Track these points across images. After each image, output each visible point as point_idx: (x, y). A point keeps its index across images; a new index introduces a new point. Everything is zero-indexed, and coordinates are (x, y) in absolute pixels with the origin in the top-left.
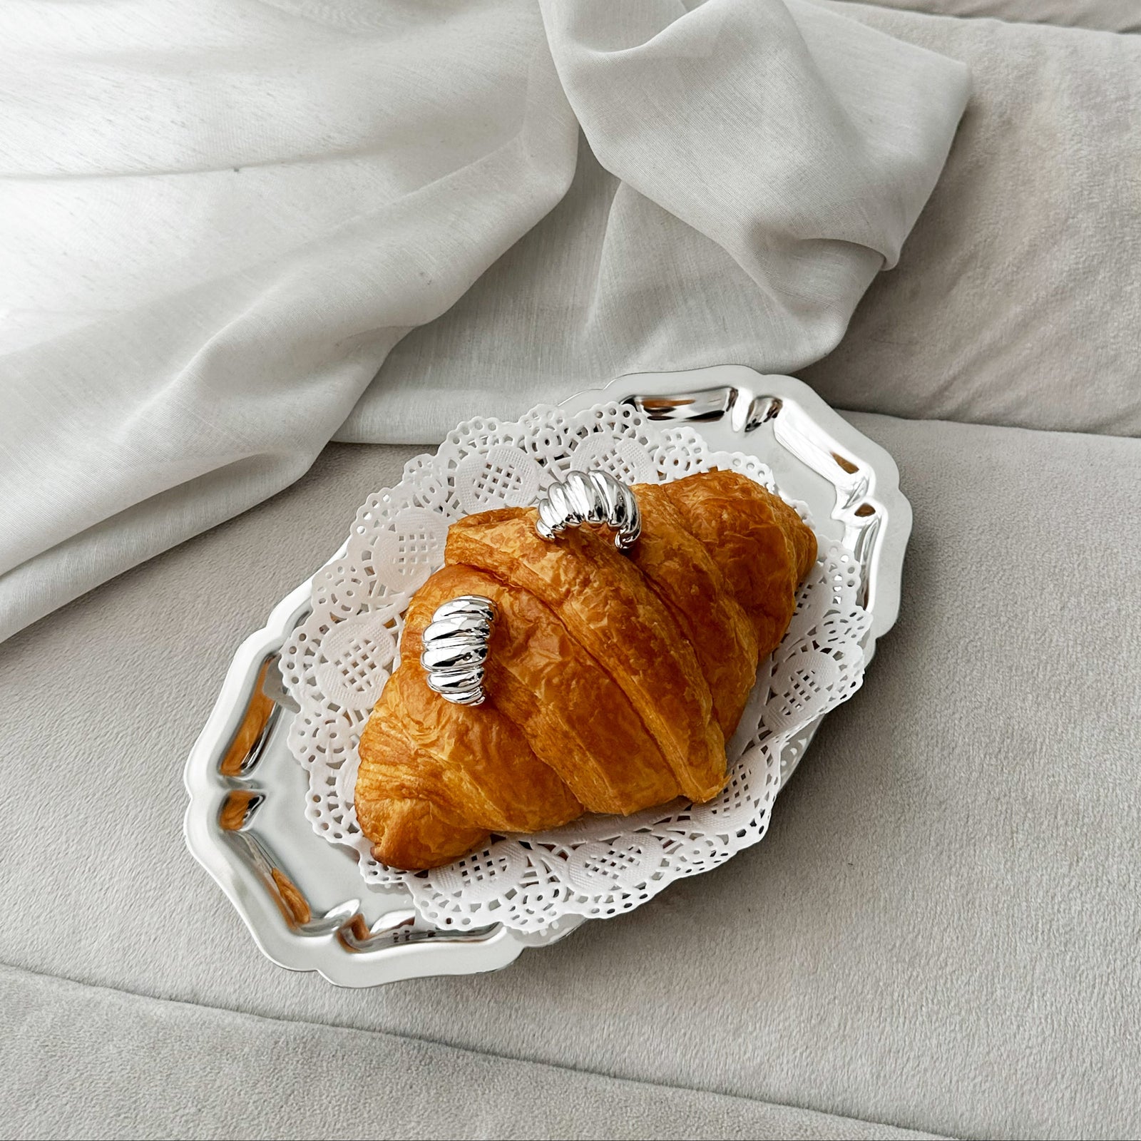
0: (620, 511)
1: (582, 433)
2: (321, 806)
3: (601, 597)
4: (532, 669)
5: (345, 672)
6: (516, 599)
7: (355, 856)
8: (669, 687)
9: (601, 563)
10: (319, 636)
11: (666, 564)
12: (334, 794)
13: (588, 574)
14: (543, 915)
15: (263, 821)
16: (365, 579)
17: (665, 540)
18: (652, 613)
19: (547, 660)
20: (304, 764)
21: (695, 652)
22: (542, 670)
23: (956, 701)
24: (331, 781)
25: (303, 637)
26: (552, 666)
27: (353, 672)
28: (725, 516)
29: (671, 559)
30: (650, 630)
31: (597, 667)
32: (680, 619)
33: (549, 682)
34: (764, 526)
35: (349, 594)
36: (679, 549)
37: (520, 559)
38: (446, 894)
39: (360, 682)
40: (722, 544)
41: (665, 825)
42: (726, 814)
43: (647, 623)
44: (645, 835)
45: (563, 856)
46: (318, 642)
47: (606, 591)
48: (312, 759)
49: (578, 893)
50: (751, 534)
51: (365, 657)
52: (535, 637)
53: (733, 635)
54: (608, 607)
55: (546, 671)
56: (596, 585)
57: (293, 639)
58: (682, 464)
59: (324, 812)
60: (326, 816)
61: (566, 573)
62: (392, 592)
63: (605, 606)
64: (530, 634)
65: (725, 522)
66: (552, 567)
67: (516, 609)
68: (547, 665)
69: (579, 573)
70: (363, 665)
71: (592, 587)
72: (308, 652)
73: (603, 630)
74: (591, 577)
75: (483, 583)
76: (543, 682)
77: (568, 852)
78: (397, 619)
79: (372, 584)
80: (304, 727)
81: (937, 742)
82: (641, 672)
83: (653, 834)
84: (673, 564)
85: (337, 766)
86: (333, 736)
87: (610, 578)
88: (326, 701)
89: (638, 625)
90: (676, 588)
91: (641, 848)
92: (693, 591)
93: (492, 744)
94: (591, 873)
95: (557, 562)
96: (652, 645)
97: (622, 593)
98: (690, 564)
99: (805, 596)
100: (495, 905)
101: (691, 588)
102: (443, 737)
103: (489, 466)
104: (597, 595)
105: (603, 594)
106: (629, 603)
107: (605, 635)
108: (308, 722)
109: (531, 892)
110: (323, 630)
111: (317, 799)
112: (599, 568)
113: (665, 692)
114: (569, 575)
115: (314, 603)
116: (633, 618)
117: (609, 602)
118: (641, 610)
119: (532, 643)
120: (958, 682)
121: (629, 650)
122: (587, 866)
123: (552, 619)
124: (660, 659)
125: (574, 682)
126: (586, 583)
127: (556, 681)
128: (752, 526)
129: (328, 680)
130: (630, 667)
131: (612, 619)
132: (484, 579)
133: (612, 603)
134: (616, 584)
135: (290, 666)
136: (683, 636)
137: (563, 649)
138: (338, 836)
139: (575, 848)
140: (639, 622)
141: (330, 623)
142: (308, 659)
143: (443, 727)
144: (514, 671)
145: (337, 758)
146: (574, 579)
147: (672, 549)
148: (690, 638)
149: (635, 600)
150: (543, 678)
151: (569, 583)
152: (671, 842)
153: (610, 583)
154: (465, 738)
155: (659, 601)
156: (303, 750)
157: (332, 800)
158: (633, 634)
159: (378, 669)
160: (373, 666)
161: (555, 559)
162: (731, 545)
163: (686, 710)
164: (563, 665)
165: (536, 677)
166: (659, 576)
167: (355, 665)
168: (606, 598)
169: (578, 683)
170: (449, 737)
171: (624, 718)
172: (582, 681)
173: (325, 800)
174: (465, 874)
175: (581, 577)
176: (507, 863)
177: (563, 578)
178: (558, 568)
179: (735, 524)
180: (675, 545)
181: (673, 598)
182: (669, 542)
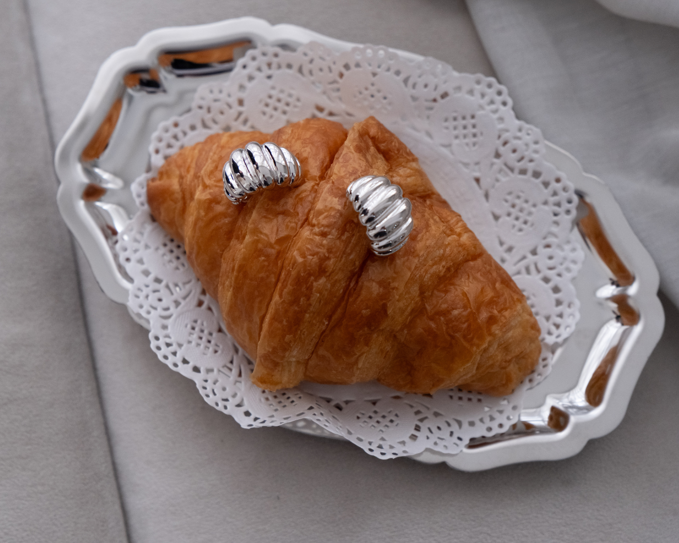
0: (381, 234)
1: (537, 175)
2: (174, 130)
3: (317, 250)
4: (259, 226)
5: (270, 97)
6: (311, 191)
7: (149, 170)
8: (285, 323)
9: (344, 238)
10: (284, 65)
11: (374, 284)
12: (185, 134)
13: (330, 233)
14: (146, 307)
15: (142, 99)
16: (334, 76)
17: (394, 275)
18: (326, 290)
19: (269, 234)
20: (194, 105)
21: (324, 331)
22: (261, 233)
23: (433, 536)
24: (193, 128)
25: (276, 55)
26: (266, 239)
27: (272, 102)
28: (455, 312)
29: (380, 286)
30: (312, 294)
31: (279, 268)
32: (339, 311)
33: (257, 241)
34: (466, 344)
35: (321, 70)
36: (393, 289)
37: (331, 181)
38: (145, 239)
39: (269, 110)
40: (432, 319)
41: (245, 362)
42: (263, 400)
43: (314, 289)
44: (232, 352)
45: (200, 304)
46: (279, 67)
47: (323, 251)
48: (200, 107)
49: (169, 322)
50: (452, 337)
51: (288, 104)
52: (285, 218)
53: (358, 354)
54: (310, 257)
55: (262, 236)
56: (325, 242)
57: (271, 50)
58: (551, 263)
59: (169, 135)
60: (167, 136)
61: (326, 217)
62: (340, 99)
63: (311, 255)
64: (285, 213)
65: (451, 314)
66: (326, 206)
67: (304, 195)
68: (266, 235)
69: (327, 226)
70: (281, 106)
71: (323, 240)
72: (269, 65)
73: (295, 262)
74: (329, 237)
75: (318, 163)
76: (255, 238)
77: (204, 306)
78: (326, 112)
79: (334, 82)
80: (216, 91)
81: (395, 532)
82: (282, 300)
83: (235, 357)
84: (375, 289)
85: (205, 126)
86: (222, 113)
87: (334, 250)
88: (242, 95)
89: (310, 283)
90: (359, 299)
91: (220, 352)
92: (364, 311)
93: (217, 224)
94: (189, 326)
95: (331, 208)
96: (302, 299)
97: (327, 262)
98: (384, 301)
99: (470, 400)
100: (146, 273)
101: (366, 309)
102: (210, 189)
103: (473, 117)
104: (317, 246)
105: (319, 250)
106: (321, 271)
107: (294, 264)
108: (221, 92)
109: (164, 293)
110: (289, 66)
111: (176, 125)
112: (339, 238)
113: (281, 322)
114: (324, 221)
115: (300, 50)
116: (312, 278)
117: (315, 256)
118: (322, 280)
119: (280, 218)
120: (449, 534)
121: (291, 285)
122: (196, 321)
123: (300, 223)
124: (296, 308)
125: (263, 258)
126: (324, 235)
127: (260, 246)
128: (457, 335)
129: (258, 89)
130: (282, 291)
131: (304, 264)
132: (323, 162)
133: (315, 259)
134: (331, 255)
135: (254, 59)
136: (330, 318)
137: (280, 241)
138: (157, 152)
139: (210, 309)
140: (312, 283)
141: (296, 67)
142: (264, 68)
143: (216, 186)
144: (254, 215)
145: (209, 123)
146: (323, 225)
147: (389, 283)
148: (331, 323)
149: (328, 274)
150: (257, 236)
151: (319, 224)
152: (231, 370)
153: (330, 251)
154: (214, 204)
155: (341, 291)
156: (203, 98)
157: (180, 135)
158: (303, 282)
159: (284, 118)
160: (285, 113)
161: (333, 206)
162: (433, 325)
163: (279, 341)
164: (271, 246)
165: (256, 231)
166: (363, 283)
167: (279, 100)
168: (317, 253)
169: (264, 261)
170: (210, 194)
171: (260, 302)
172: (266, 263)
173: (177, 130)
174: (165, 245)
175: (326, 230)
176: (182, 269)
177: (321, 218)
178: (326, 211)
179: (453, 321)
180: (395, 284)
181: (351, 300)
182: (394, 279)
